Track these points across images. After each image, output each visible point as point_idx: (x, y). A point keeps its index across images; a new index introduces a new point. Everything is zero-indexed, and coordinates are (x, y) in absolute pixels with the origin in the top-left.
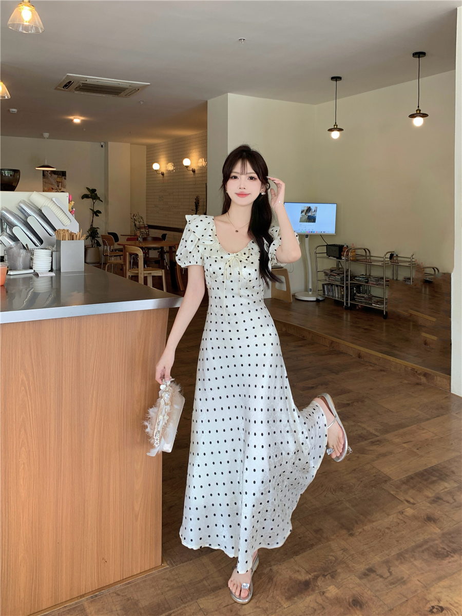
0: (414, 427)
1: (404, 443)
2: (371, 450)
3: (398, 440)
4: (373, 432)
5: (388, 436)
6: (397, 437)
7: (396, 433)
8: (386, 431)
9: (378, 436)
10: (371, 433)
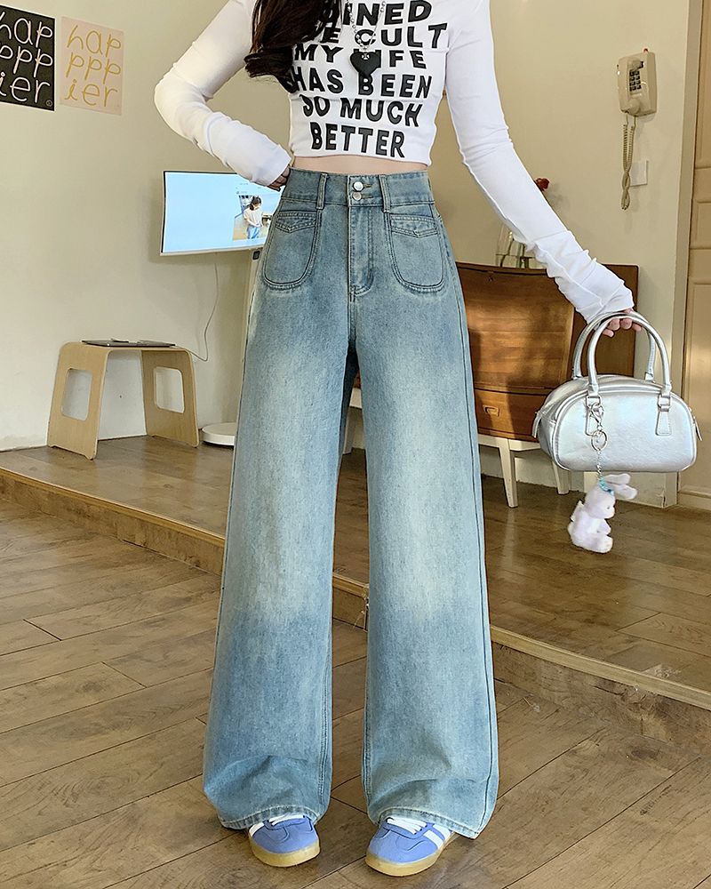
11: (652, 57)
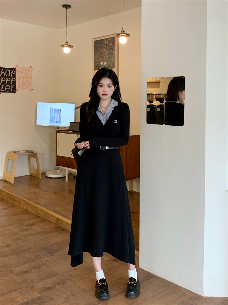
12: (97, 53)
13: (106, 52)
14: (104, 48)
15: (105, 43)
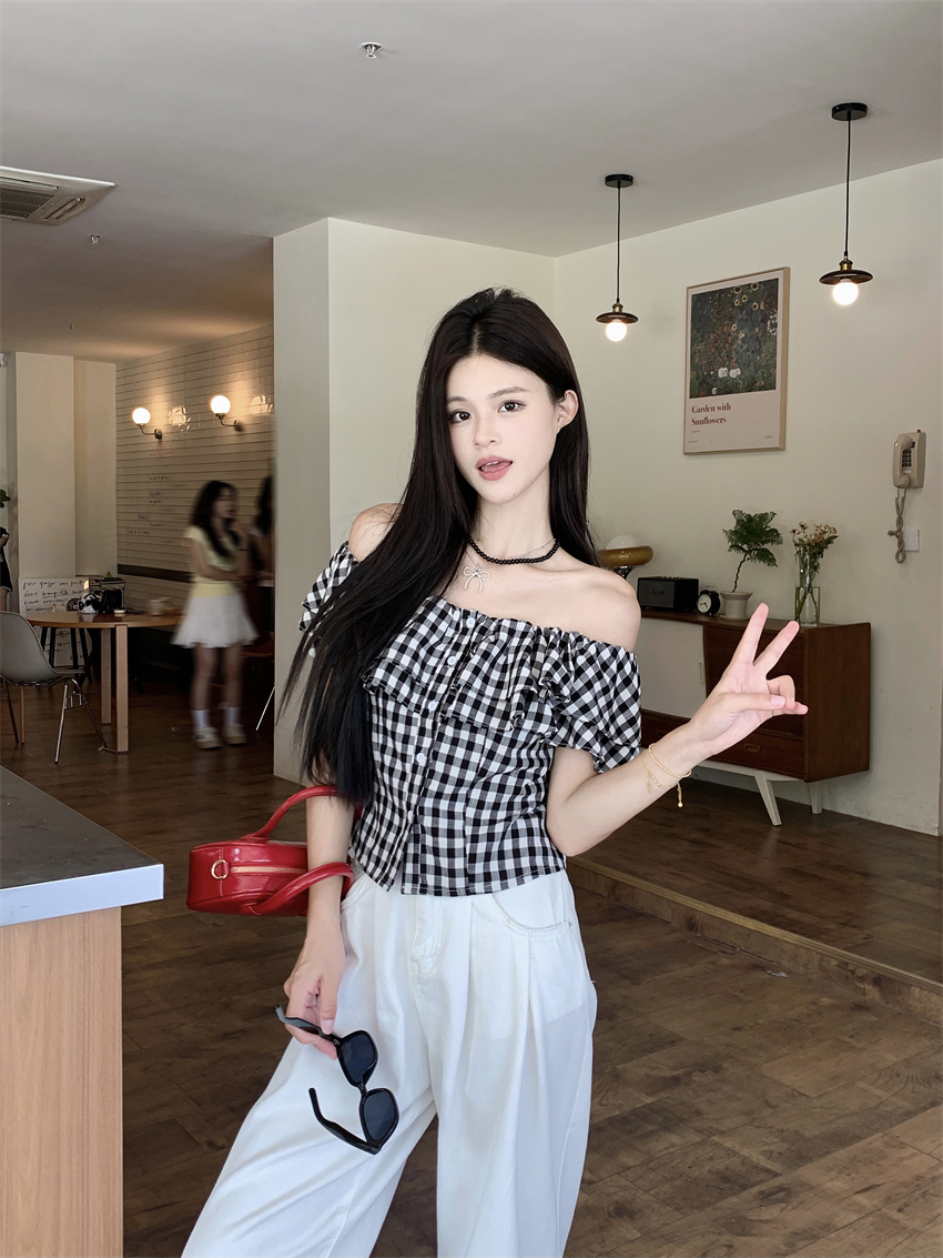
0: (876, 1141)
1: (857, 1193)
2: (767, 1222)
3: (839, 1183)
4: (763, 1162)
5: (807, 1172)
6: (833, 1174)
7: (827, 1161)
8: (801, 1158)
9: (776, 1175)
10: (757, 1168)
11: (922, 436)
12: (703, 336)
13: (738, 332)
14: (732, 319)
15: (737, 302)
